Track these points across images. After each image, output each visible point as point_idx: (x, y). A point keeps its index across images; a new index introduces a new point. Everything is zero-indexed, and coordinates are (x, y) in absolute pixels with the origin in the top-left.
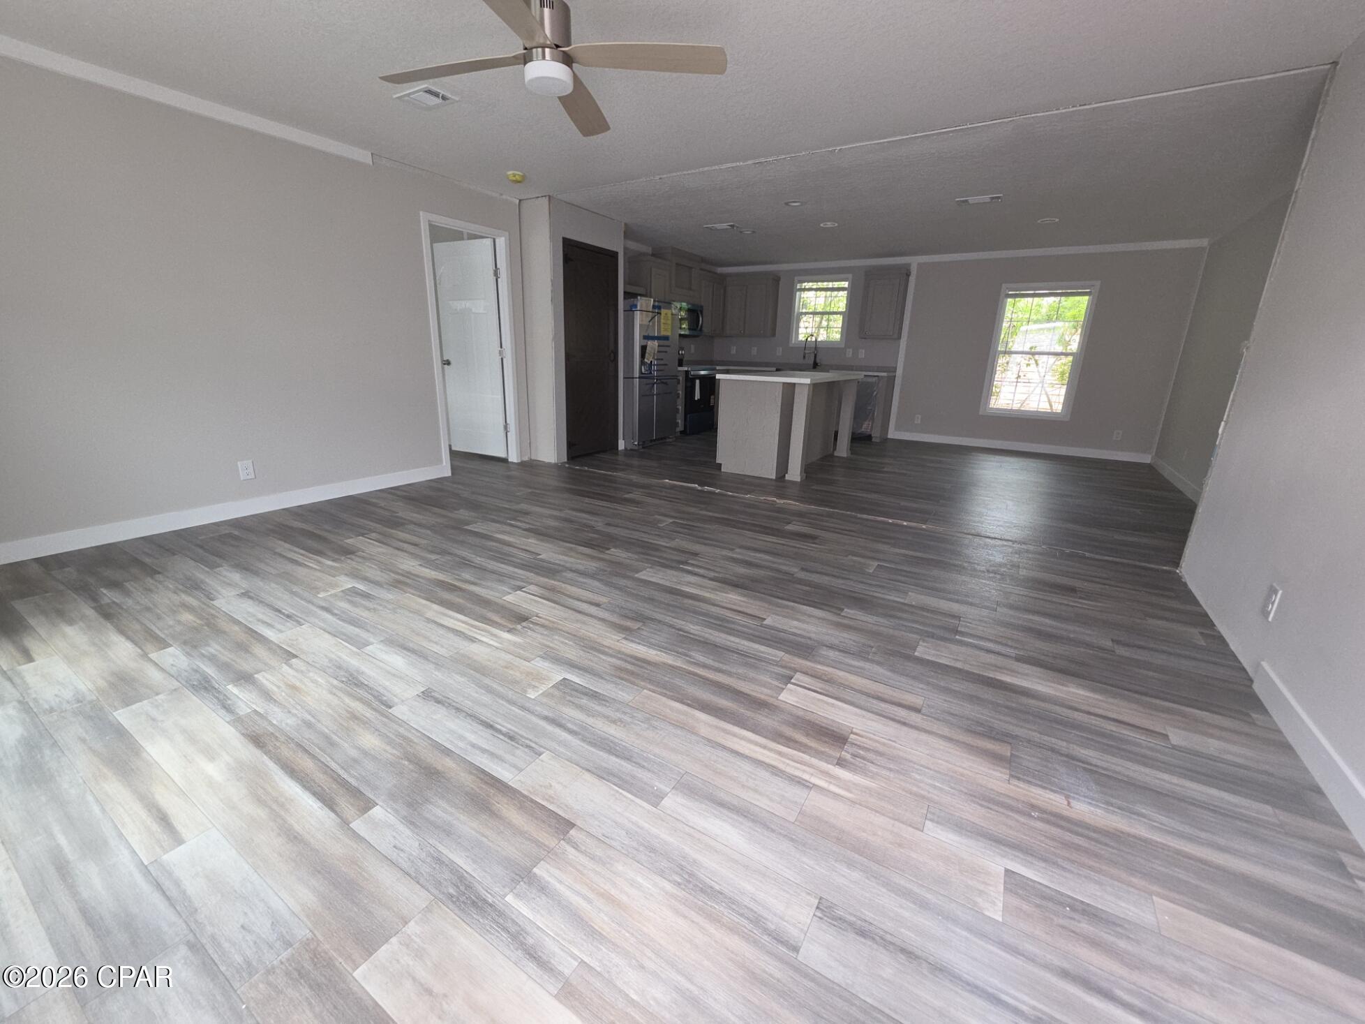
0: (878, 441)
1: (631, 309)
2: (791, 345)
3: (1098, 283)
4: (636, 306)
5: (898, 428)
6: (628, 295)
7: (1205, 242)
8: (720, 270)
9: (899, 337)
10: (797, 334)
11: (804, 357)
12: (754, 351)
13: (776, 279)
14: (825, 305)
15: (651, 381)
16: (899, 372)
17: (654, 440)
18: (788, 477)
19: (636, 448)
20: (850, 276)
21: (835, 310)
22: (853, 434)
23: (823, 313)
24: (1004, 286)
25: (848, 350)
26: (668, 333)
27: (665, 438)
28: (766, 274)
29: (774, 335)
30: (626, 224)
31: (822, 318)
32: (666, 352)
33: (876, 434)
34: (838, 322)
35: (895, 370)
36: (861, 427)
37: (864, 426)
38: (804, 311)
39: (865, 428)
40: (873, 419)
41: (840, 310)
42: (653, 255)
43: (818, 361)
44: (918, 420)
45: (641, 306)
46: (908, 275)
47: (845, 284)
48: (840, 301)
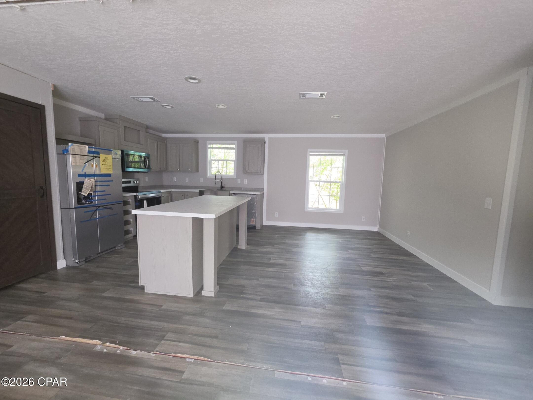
0: (259, 229)
1: (63, 154)
2: (207, 177)
3: (347, 151)
4: (68, 151)
5: (267, 219)
6: (60, 141)
7: (383, 136)
8: (164, 135)
9: (264, 174)
10: (211, 171)
11: (215, 184)
12: (187, 180)
13: (196, 142)
14: (225, 156)
15: (93, 209)
16: (265, 191)
17: (99, 253)
18: (203, 293)
19: (78, 265)
20: (236, 142)
21: (230, 159)
22: (248, 226)
23: (224, 161)
24: (309, 150)
25: (238, 180)
26: (110, 172)
27: (115, 247)
28: (190, 138)
29: (197, 171)
30: (55, 86)
31: (224, 163)
32: (109, 185)
33: (258, 226)
34: (232, 165)
35: (262, 190)
36: (250, 222)
37: (251, 221)
38: (213, 159)
39: (252, 222)
40: (255, 218)
41: (232, 159)
42: (106, 119)
43: (223, 185)
44: (277, 215)
45: (74, 150)
46: (265, 143)
47: (234, 146)
48: (232, 155)
